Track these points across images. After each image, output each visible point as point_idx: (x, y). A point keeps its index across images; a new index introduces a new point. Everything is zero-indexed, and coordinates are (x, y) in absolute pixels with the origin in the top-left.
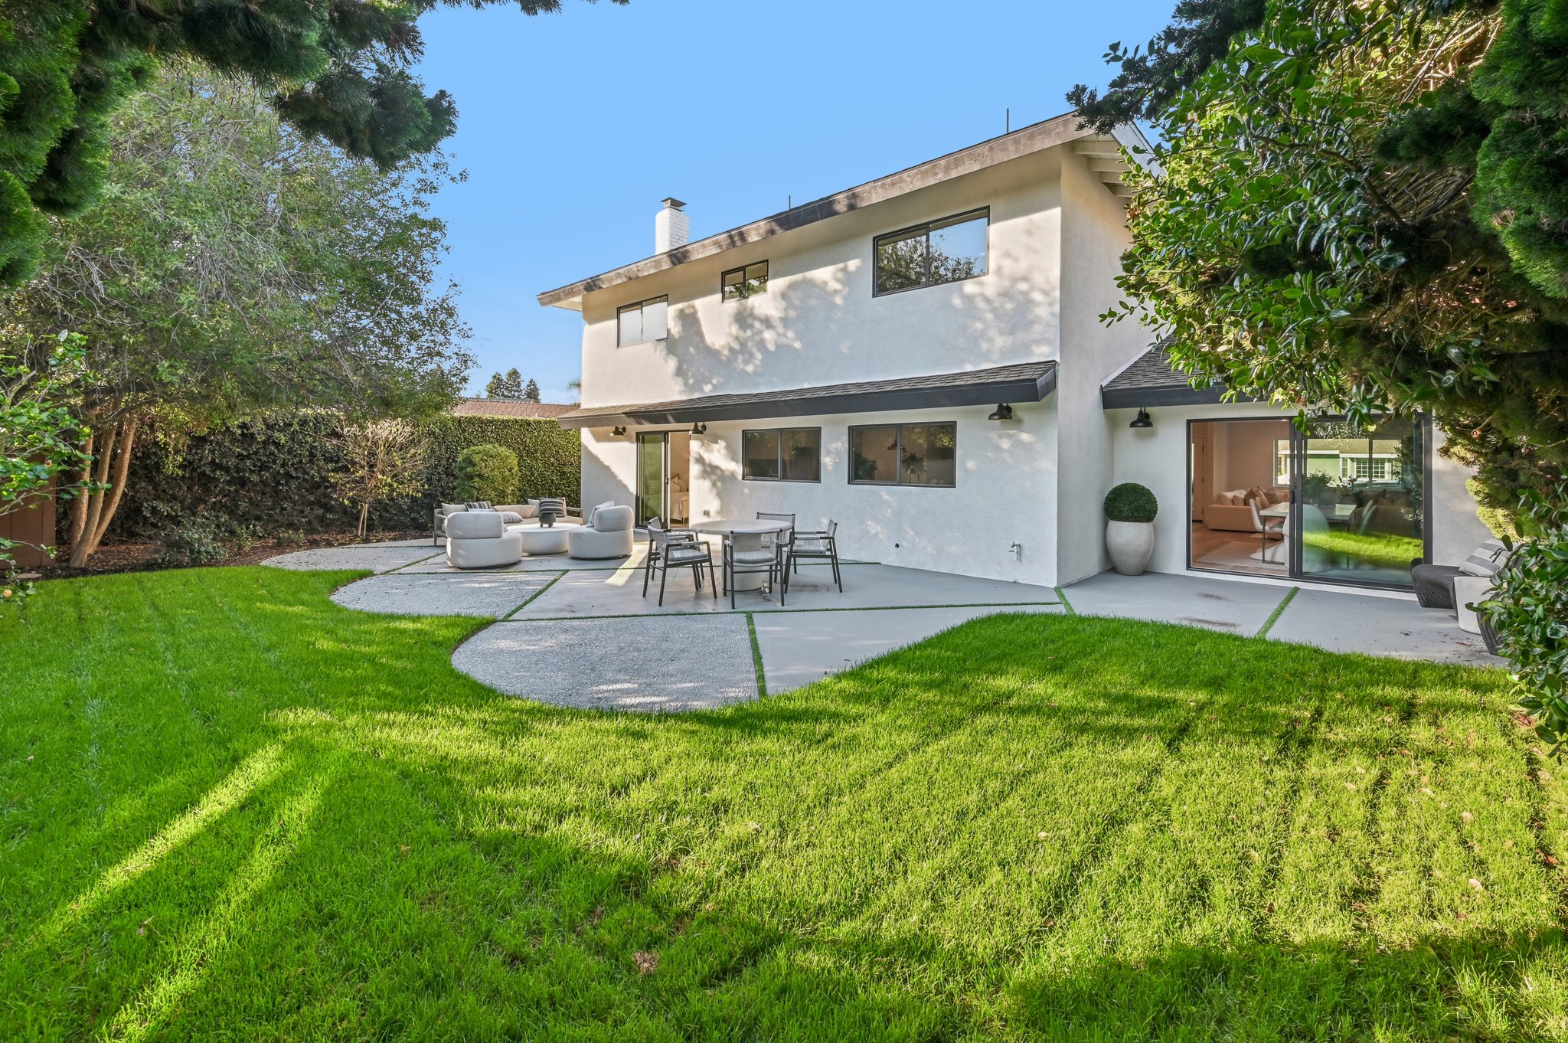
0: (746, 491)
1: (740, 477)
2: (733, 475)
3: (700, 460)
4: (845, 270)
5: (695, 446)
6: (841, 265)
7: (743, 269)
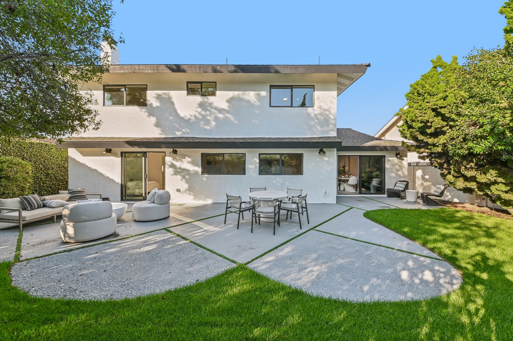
0: (205, 179)
1: (200, 173)
2: (196, 173)
3: (172, 166)
4: (258, 95)
5: (168, 159)
6: (257, 92)
7: (201, 83)
